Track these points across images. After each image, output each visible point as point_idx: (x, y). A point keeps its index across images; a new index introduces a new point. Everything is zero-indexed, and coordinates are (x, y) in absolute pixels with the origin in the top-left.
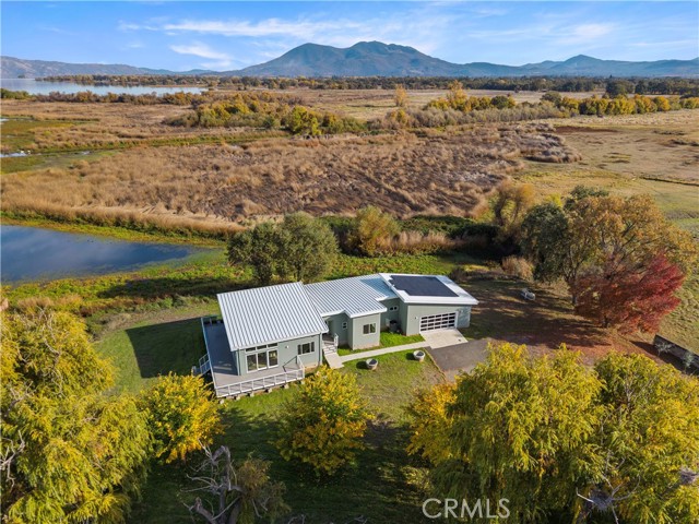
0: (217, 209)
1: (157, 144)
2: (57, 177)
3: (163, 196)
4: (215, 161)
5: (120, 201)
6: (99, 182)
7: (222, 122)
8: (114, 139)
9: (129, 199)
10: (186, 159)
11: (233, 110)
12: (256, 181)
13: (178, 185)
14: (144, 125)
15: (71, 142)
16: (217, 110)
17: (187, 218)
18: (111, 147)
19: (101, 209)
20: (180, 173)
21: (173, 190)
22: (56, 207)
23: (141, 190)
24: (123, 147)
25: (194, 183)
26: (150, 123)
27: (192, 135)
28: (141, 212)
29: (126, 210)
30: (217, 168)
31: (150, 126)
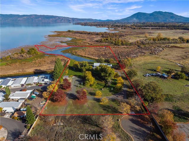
0: (98, 57)
1: (93, 46)
2: (82, 51)
3: (92, 55)
4: (100, 50)
5: (88, 55)
6: (86, 52)
7: (105, 41)
8: (88, 45)
9: (89, 55)
10: (97, 49)
11: (107, 39)
12: (104, 54)
13: (94, 53)
14: (92, 41)
15: (82, 45)
16: (104, 39)
17: (94, 58)
18: (87, 46)
19: (86, 56)
20: (95, 52)
21: (94, 54)
22: (82, 55)
23: (90, 54)
24: (89, 46)
25: (96, 53)
26: (93, 41)
27: (99, 44)
28: (90, 56)
29: (88, 56)
30: (100, 51)
31: (93, 42)
